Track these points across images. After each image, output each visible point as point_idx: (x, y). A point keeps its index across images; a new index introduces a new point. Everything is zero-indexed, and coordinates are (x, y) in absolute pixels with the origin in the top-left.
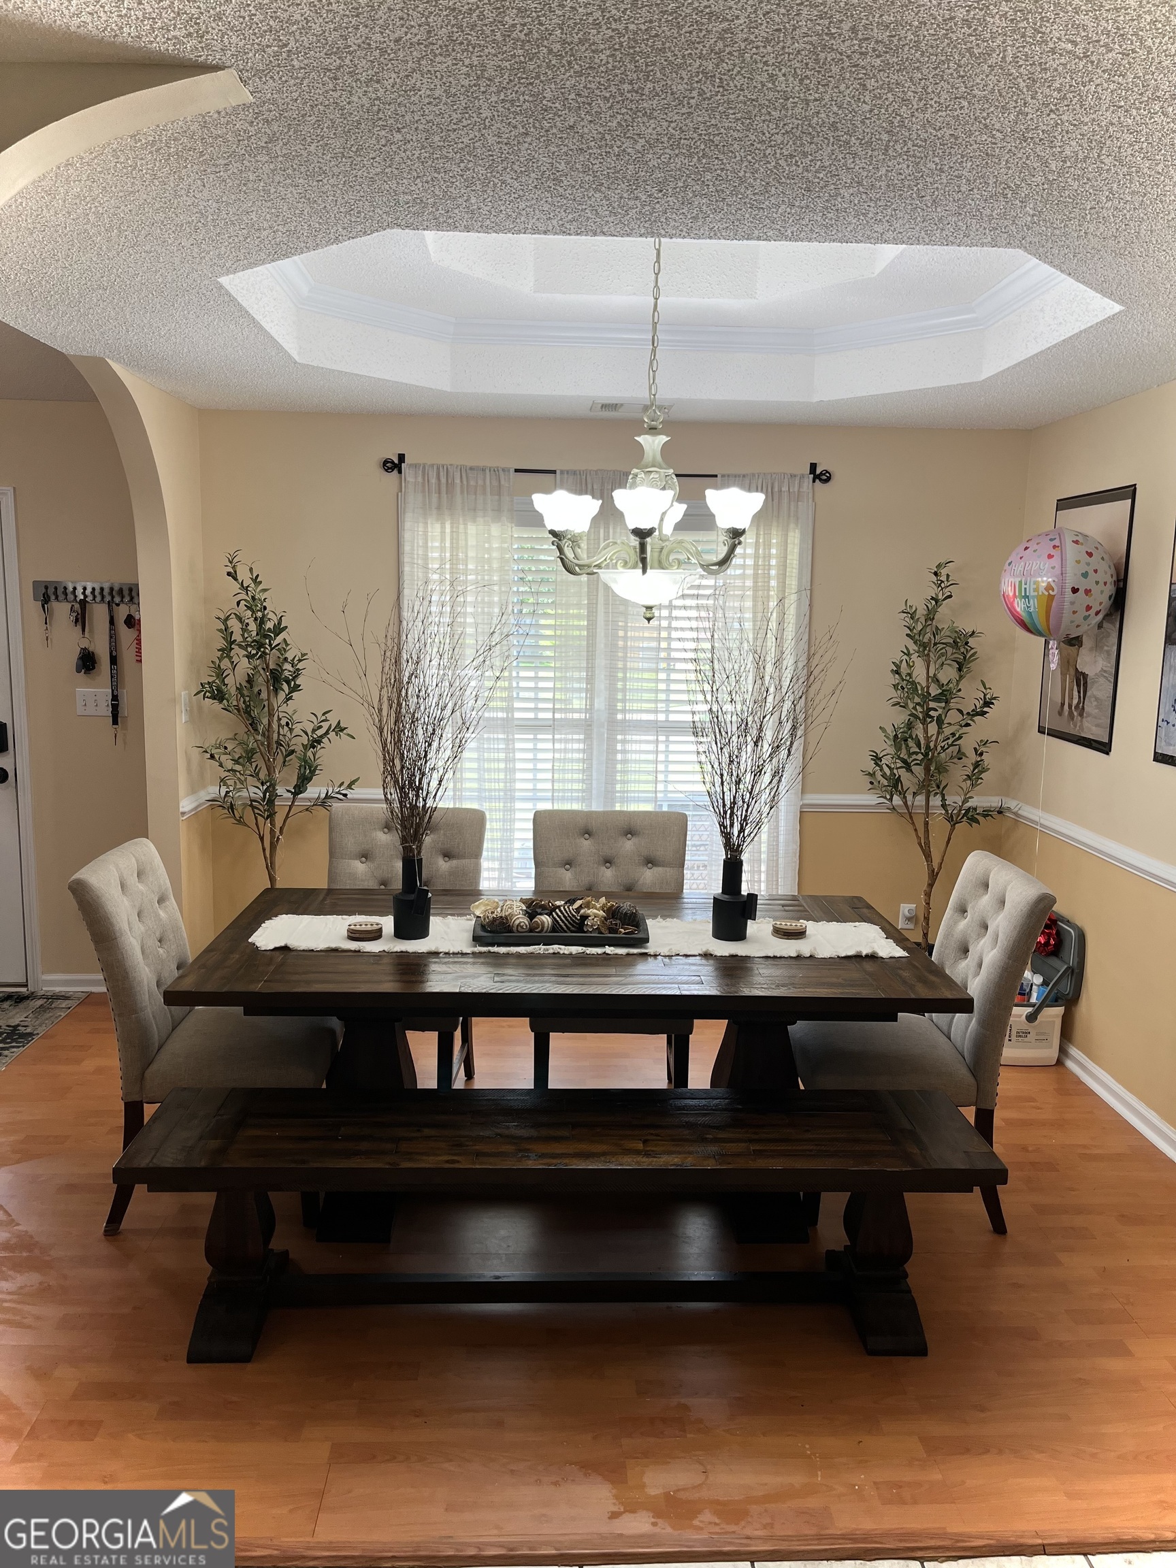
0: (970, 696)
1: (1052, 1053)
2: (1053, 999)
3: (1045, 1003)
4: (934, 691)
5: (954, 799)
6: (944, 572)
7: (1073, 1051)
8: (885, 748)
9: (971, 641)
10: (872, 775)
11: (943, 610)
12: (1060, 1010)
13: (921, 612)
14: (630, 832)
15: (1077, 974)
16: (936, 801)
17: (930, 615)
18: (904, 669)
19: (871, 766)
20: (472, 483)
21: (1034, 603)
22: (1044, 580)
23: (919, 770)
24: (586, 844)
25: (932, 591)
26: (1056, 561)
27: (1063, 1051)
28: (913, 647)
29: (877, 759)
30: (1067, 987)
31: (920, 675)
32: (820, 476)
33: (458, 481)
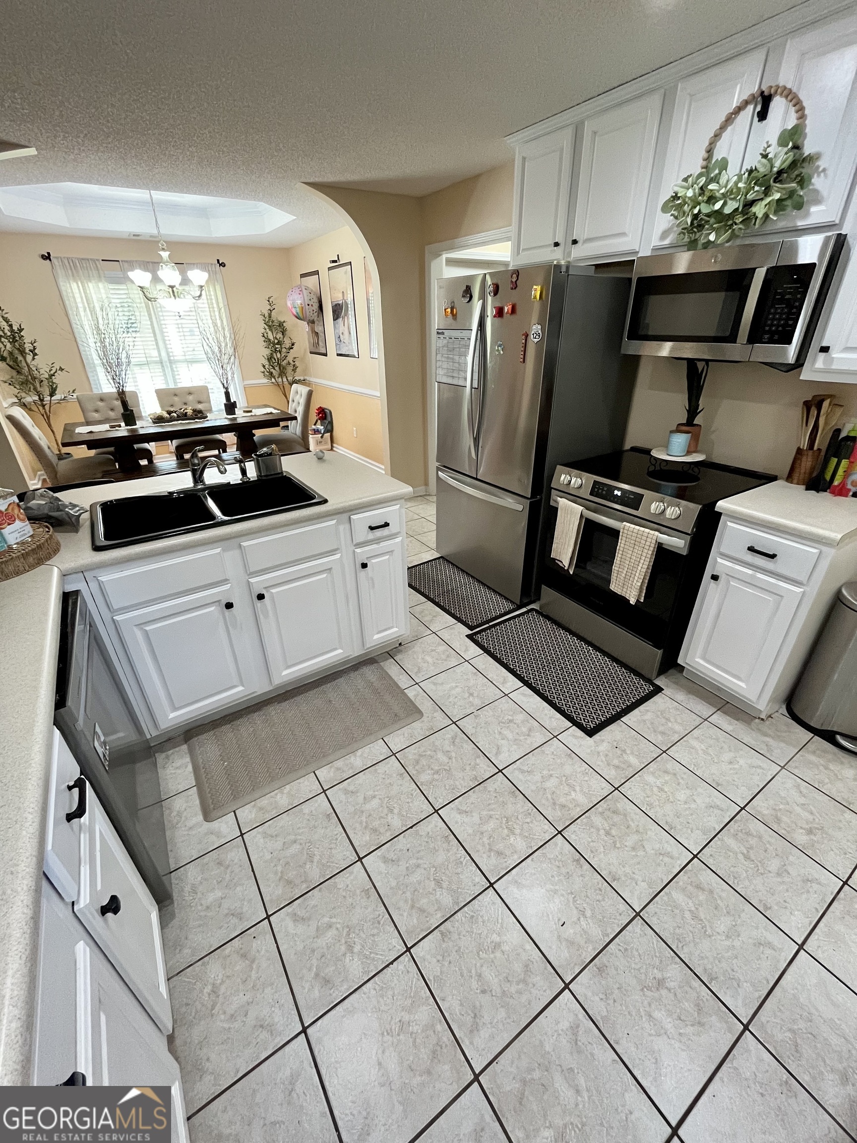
0: (287, 343)
1: (329, 446)
2: (326, 431)
3: (324, 433)
4: (276, 341)
5: (290, 378)
6: (271, 300)
7: (334, 445)
8: (266, 363)
9: (284, 324)
10: (264, 372)
11: (273, 313)
12: (329, 434)
13: (267, 315)
14: (190, 393)
15: (331, 423)
16: (285, 380)
17: (270, 316)
18: (265, 334)
19: (263, 369)
20: (85, 265)
21: (298, 310)
22: (299, 302)
23: (277, 368)
24: (176, 399)
25: (269, 307)
26: (301, 295)
27: (332, 446)
28: (266, 327)
29: (264, 366)
30: (329, 427)
31: (271, 337)
32: (223, 265)
33: (78, 264)
